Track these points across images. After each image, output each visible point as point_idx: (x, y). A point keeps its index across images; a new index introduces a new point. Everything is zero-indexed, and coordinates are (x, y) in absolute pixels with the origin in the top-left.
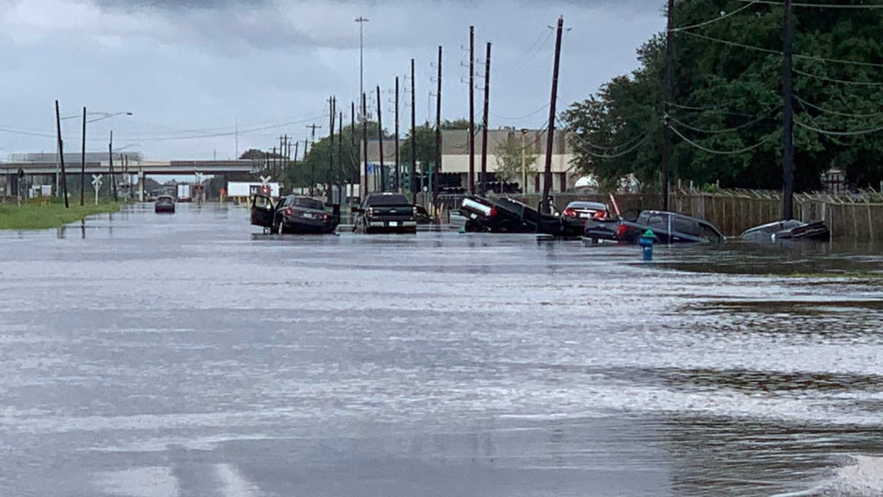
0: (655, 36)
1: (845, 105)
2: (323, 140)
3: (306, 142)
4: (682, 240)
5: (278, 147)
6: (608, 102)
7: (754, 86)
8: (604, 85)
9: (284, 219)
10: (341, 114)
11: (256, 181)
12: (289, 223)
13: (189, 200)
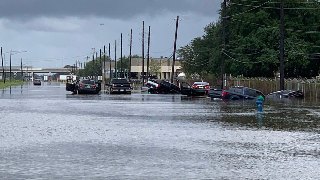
0: (210, 23)
1: (287, 46)
2: (90, 62)
3: (85, 62)
4: (249, 99)
5: (76, 64)
6: (193, 46)
7: (253, 39)
8: (191, 40)
9: (79, 88)
10: (96, 53)
11: (69, 75)
12: (81, 90)
13: (47, 81)
